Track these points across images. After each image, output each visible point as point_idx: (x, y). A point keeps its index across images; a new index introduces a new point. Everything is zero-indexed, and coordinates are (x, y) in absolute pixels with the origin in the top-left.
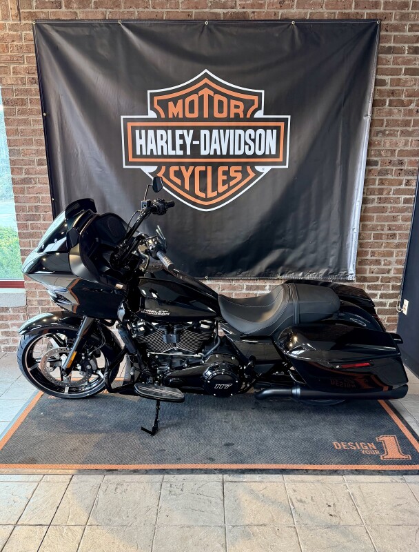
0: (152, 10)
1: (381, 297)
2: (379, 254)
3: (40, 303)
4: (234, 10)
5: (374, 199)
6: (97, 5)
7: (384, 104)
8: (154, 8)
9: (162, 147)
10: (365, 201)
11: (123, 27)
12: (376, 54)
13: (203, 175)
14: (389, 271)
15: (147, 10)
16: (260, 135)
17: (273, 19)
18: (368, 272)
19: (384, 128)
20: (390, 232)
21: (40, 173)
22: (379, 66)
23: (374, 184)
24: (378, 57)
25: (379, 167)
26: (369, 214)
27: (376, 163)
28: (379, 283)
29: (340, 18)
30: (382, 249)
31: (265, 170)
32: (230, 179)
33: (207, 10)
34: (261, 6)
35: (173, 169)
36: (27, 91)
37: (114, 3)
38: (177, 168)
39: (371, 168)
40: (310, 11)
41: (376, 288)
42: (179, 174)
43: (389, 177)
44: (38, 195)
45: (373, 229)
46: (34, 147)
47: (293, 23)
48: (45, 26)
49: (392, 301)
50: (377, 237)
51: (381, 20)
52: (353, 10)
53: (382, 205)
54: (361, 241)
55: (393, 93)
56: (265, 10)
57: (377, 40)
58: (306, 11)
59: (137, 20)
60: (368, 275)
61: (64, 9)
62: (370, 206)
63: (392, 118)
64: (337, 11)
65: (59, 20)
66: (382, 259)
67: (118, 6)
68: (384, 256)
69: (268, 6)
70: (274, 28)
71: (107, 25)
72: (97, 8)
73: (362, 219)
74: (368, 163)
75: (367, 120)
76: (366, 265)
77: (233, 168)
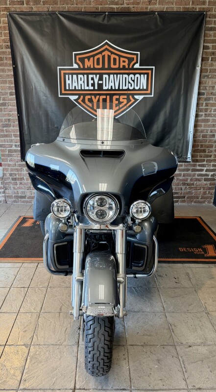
0: (76, 6)
1: (206, 171)
2: (205, 146)
3: (11, 175)
4: (122, 6)
5: (202, 115)
6: (44, 3)
7: (208, 60)
8: (77, 4)
9: (81, 85)
10: (197, 116)
11: (59, 15)
12: (203, 31)
13: (105, 100)
14: (210, 156)
15: (72, 6)
16: (137, 78)
17: (145, 11)
18: (199, 156)
19: (208, 73)
20: (211, 134)
21: (11, 100)
22: (206, 38)
23: (202, 105)
24: (205, 33)
25: (205, 96)
26: (199, 123)
27: (203, 94)
28: (205, 163)
29: (183, 10)
30: (207, 143)
31: (140, 98)
32: (120, 103)
33: (107, 6)
34: (138, 4)
35: (87, 97)
36: (4, 53)
37: (54, 2)
38: (89, 97)
39: (201, 96)
40: (166, 6)
41: (203, 166)
42: (91, 100)
43: (211, 102)
44: (10, 113)
45: (202, 132)
46: (8, 85)
47: (156, 13)
48: (15, 15)
49: (212, 173)
50: (204, 136)
51: (207, 12)
52: (191, 6)
53: (207, 118)
54: (195, 139)
55: (213, 53)
56: (140, 6)
57: (204, 23)
58: (164, 6)
59: (67, 12)
60: (198, 158)
61: (25, 5)
62: (199, 118)
63: (212, 68)
64: (182, 7)
65: (22, 11)
66: (207, 149)
67: (56, 4)
68: (208, 147)
69: (142, 3)
70: (145, 16)
71: (50, 14)
72: (44, 5)
73: (195, 126)
74: (199, 94)
75: (198, 69)
76: (197, 152)
77: (122, 97)
